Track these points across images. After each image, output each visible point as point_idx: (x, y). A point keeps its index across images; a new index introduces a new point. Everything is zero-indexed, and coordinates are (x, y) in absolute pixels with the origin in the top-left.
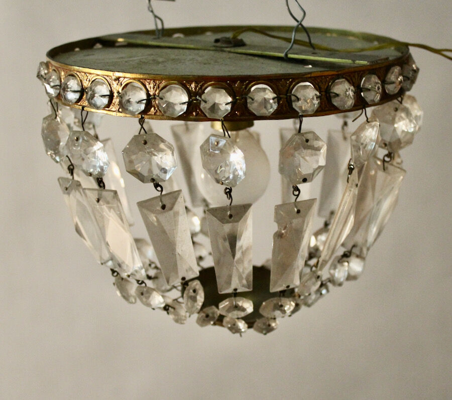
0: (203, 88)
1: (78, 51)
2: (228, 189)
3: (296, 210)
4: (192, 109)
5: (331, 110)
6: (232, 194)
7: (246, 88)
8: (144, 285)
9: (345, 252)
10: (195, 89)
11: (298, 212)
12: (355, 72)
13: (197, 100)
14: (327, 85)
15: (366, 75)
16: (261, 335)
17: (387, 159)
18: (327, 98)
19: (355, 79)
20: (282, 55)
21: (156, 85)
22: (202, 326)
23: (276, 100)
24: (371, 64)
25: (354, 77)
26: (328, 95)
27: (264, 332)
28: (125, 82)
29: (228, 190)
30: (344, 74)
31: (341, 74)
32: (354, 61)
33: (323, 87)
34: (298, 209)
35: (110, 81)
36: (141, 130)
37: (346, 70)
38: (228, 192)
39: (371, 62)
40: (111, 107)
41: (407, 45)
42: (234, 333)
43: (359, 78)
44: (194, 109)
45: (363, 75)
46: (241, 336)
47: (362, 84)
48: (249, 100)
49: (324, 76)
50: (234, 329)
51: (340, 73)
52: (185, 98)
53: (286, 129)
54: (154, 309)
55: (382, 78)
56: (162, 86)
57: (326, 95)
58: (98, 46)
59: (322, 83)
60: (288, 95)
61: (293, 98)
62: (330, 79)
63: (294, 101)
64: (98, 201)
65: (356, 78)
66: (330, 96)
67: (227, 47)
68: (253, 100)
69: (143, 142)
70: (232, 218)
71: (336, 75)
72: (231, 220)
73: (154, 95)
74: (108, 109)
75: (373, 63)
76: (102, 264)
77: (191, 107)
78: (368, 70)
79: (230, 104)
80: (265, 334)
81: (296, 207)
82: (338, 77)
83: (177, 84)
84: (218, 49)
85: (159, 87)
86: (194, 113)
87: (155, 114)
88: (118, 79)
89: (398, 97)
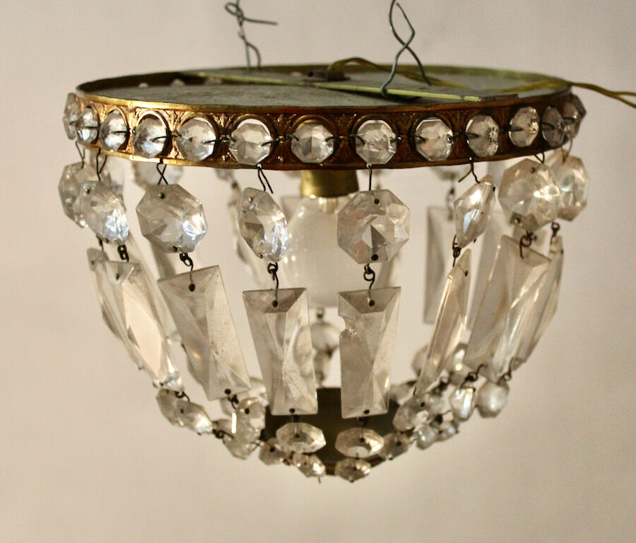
0: (235, 122)
1: (144, 88)
2: (273, 265)
3: (369, 300)
4: (221, 152)
5: (416, 161)
6: (277, 273)
7: (291, 124)
8: (185, 399)
9: (469, 374)
10: (225, 123)
11: (372, 303)
12: (457, 109)
13: (226, 139)
14: (410, 125)
15: (476, 115)
16: (346, 483)
17: (525, 242)
18: (409, 143)
19: (456, 119)
20: (378, 90)
21: (177, 118)
22: (268, 463)
23: (332, 142)
24: (484, 100)
25: (454, 116)
26: (411, 139)
27: (351, 478)
28: (143, 113)
29: (272, 267)
30: (437, 111)
31: (431, 111)
32: (462, 96)
33: (403, 127)
34: (373, 299)
35: (126, 112)
36: (160, 180)
37: (441, 107)
38: (273, 271)
39: (484, 98)
40: (128, 148)
41: (570, 84)
42: (308, 476)
43: (463, 118)
44: (223, 152)
45: (470, 116)
46: (320, 481)
47: (467, 128)
48: (294, 141)
49: (406, 112)
50: (307, 470)
51: (429, 109)
52: (212, 136)
53: (436, 208)
54: (199, 434)
55: (503, 123)
56: (183, 119)
57: (408, 139)
58: (177, 82)
59: (402, 122)
60: (351, 135)
61: (357, 141)
62: (414, 118)
63: (359, 145)
64: (118, 277)
65: (458, 117)
66: (414, 140)
67: (319, 81)
68: (298, 140)
69: (159, 195)
70: (278, 307)
71: (425, 111)
72: (275, 309)
73: (175, 131)
74: (124, 151)
75: (487, 99)
76: (140, 369)
77: (219, 148)
78: (477, 108)
79: (270, 144)
80: (352, 481)
81: (370, 297)
82: (428, 115)
83: (203, 117)
84: (308, 83)
85: (180, 121)
86: (223, 157)
87: (176, 158)
88: (134, 110)
89: (538, 153)
